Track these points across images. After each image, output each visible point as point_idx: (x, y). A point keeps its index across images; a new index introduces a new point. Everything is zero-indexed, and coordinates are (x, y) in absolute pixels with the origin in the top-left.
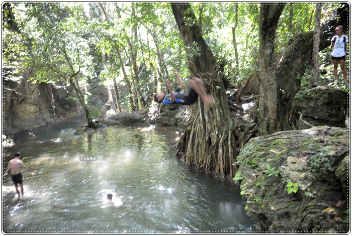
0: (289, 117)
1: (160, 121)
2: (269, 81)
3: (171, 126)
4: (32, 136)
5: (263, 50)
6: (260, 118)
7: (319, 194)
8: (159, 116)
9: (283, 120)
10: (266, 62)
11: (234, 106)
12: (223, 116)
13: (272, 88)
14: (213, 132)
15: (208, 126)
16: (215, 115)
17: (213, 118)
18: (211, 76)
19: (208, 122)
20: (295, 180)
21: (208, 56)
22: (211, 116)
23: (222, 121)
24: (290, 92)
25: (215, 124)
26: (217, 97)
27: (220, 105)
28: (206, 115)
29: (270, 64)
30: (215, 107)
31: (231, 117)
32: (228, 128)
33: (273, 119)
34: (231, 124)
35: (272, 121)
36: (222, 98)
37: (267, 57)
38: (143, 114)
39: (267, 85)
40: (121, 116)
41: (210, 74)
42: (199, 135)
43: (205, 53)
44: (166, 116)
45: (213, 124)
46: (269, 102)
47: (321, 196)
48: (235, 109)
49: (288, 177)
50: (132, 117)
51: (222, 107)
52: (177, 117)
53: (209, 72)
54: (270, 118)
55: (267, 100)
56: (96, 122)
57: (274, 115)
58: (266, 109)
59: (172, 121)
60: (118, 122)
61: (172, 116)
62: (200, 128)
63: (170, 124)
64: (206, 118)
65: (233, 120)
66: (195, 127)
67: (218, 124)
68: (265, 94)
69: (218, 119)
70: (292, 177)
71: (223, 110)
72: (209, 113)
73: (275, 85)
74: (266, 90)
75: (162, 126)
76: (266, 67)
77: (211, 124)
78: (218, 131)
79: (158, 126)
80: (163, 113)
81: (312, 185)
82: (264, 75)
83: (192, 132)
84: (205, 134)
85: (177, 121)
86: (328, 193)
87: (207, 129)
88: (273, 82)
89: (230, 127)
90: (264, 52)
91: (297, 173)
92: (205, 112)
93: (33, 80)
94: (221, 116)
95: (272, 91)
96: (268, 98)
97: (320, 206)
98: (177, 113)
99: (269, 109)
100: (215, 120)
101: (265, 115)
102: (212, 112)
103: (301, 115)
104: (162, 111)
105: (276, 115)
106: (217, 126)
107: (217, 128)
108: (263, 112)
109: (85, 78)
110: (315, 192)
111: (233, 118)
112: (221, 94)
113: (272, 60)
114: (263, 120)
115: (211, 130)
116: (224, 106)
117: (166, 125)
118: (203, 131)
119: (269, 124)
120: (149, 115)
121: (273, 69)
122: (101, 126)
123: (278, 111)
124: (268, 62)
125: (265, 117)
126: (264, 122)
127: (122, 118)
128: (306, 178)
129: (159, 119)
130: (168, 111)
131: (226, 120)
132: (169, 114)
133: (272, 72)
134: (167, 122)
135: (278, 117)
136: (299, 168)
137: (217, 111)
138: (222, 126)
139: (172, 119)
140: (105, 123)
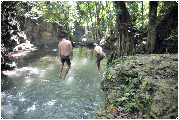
0: (161, 50)
1: (105, 46)
2: (152, 30)
3: (110, 49)
4: (46, 47)
5: (150, 14)
6: (146, 48)
7: (118, 81)
8: (105, 44)
9: (158, 51)
10: (151, 19)
11: (138, 42)
12: (130, 47)
13: (153, 34)
14: (125, 54)
15: (123, 51)
16: (127, 46)
17: (126, 47)
18: (127, 25)
19: (123, 48)
20: (112, 74)
21: (126, 14)
22: (125, 46)
23: (130, 49)
24: (164, 37)
25: (126, 50)
26: (129, 36)
27: (130, 40)
28: (122, 45)
29: (153, 21)
30: (127, 41)
31: (135, 47)
32: (132, 52)
33: (152, 50)
34: (134, 50)
35: (152, 51)
36: (131, 37)
37: (152, 17)
38: (98, 42)
39: (151, 32)
40: (87, 42)
41: (126, 24)
42: (118, 55)
43: (125, 13)
44: (109, 44)
45: (125, 50)
46: (151, 41)
47: (118, 82)
48: (138, 43)
49: (110, 72)
50: (92, 43)
51: (131, 42)
52: (114, 45)
53: (126, 23)
54: (151, 49)
55: (150, 40)
56: (75, 43)
57: (153, 48)
58: (149, 45)
59: (111, 47)
60: (85, 45)
61: (111, 44)
62: (119, 51)
63: (110, 48)
64: (122, 46)
65: (135, 49)
66: (117, 50)
67: (128, 50)
68: (150, 37)
69: (128, 47)
70: (111, 72)
71: (131, 43)
72: (124, 44)
73: (155, 32)
74: (150, 35)
75: (106, 49)
76: (151, 23)
77: (124, 50)
78: (127, 54)
79: (104, 48)
80: (107, 43)
81: (117, 77)
82: (150, 27)
83: (115, 53)
84: (121, 54)
85: (113, 47)
86: (121, 81)
87: (122, 52)
88: (154, 30)
89: (133, 52)
90: (151, 14)
91: (114, 71)
92: (122, 43)
93: (47, 20)
94: (130, 46)
95: (153, 35)
96: (151, 39)
97: (115, 85)
98: (114, 43)
99: (151, 45)
100: (126, 48)
101: (149, 48)
102: (126, 44)
103: (167, 50)
104: (107, 41)
105: (154, 48)
106: (127, 51)
107: (127, 52)
108: (148, 46)
109: (73, 22)
110: (116, 80)
111: (135, 48)
112: (131, 35)
113: (154, 18)
114: (147, 50)
115: (124, 53)
116: (131, 41)
117: (108, 49)
118: (120, 53)
119: (150, 52)
120: (101, 43)
121: (155, 24)
122: (77, 46)
123: (156, 46)
124: (152, 20)
125: (149, 49)
126: (148, 51)
127: (87, 43)
128: (116, 73)
129: (105, 45)
130: (110, 42)
131: (132, 48)
132: (110, 43)
133: (154, 25)
134: (109, 47)
135: (155, 49)
136: (116, 69)
137: (128, 43)
138: (130, 51)
139: (111, 46)
140: (79, 45)
